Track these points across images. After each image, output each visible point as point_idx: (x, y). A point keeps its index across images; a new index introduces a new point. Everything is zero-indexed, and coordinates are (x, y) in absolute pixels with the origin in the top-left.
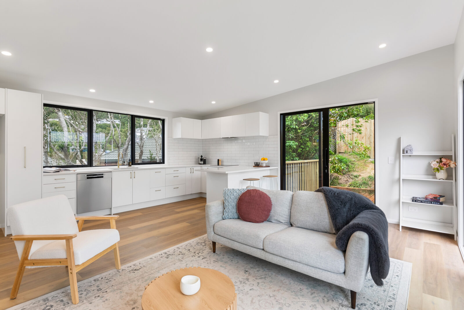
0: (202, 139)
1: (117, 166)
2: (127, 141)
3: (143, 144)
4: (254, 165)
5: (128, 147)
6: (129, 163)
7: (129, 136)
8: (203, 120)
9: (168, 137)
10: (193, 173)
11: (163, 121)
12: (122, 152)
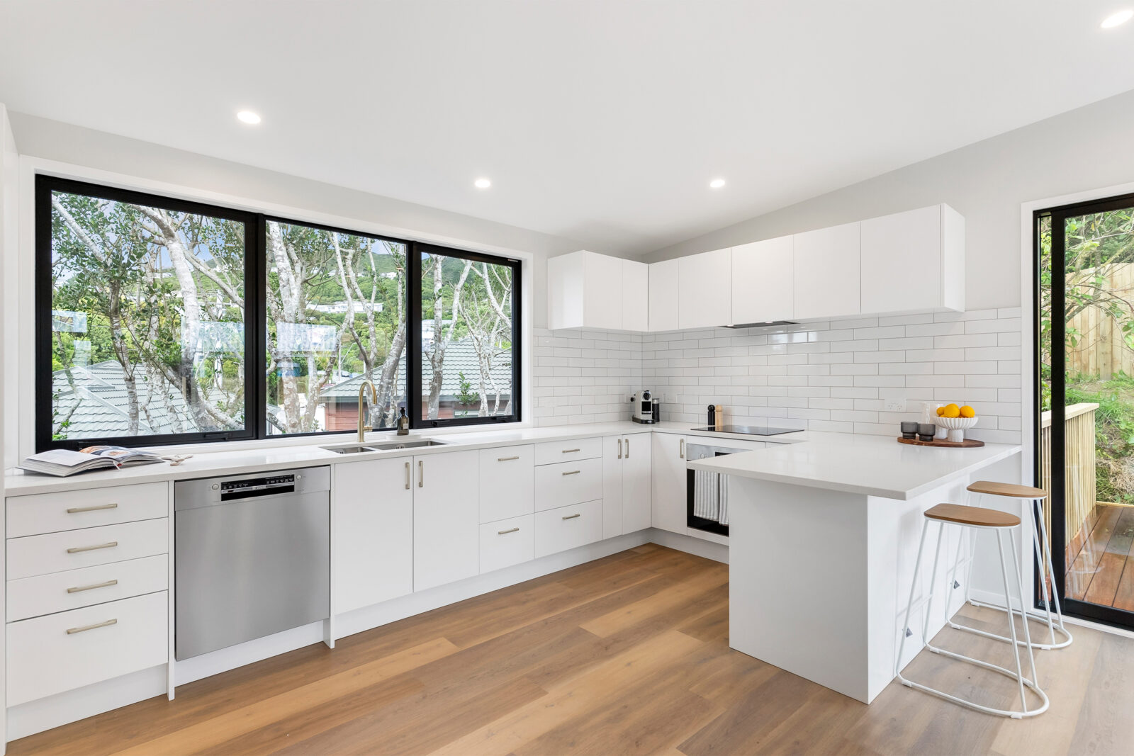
0: (652, 330)
1: (356, 431)
2: (394, 342)
3: (443, 353)
4: (901, 435)
5: (396, 363)
6: (400, 422)
7: (402, 328)
8: (651, 265)
9: (535, 326)
10: (627, 456)
11: (517, 266)
12: (380, 377)
